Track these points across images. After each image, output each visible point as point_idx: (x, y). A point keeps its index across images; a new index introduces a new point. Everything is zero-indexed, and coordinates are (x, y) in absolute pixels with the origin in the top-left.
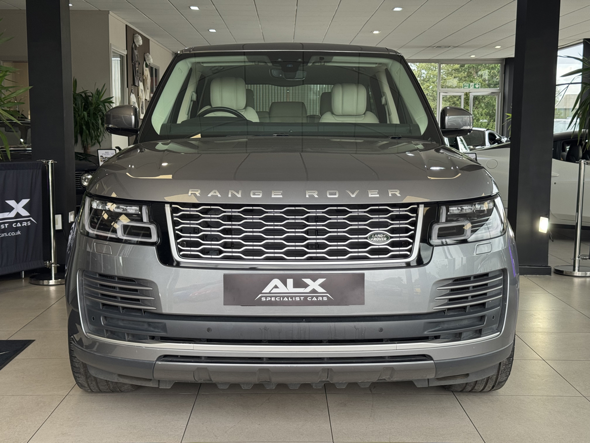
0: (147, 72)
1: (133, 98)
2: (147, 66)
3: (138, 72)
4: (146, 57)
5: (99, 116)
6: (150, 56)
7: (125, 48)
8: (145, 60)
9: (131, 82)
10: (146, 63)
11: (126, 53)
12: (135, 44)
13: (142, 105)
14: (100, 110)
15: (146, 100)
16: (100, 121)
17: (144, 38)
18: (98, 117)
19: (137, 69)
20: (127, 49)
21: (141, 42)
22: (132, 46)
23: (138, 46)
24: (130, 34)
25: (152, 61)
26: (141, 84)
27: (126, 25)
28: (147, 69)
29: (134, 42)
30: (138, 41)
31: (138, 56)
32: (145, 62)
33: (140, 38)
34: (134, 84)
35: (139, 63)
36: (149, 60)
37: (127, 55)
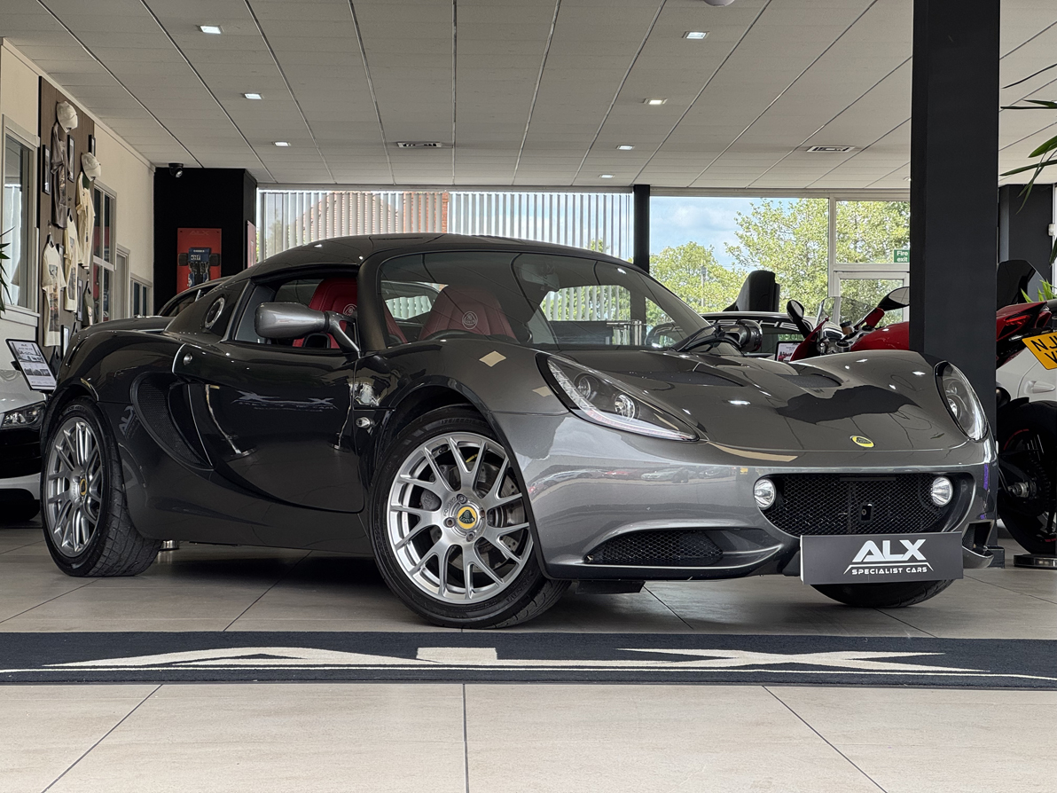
0: (86, 198)
1: (52, 256)
2: (86, 183)
3: (64, 194)
4: (84, 161)
6: (95, 160)
7: (37, 134)
8: (82, 170)
10: (85, 176)
11: (38, 145)
12: (60, 128)
13: (72, 275)
15: (80, 265)
17: (80, 114)
19: (63, 185)
20: (40, 135)
21: (75, 122)
22: (53, 129)
23: (67, 131)
24: (49, 99)
25: (99, 170)
26: (71, 226)
27: (40, 77)
28: (87, 191)
29: (57, 121)
30: (68, 119)
32: (82, 174)
33: (73, 112)
34: (54, 223)
36: (92, 169)
37: (39, 149)
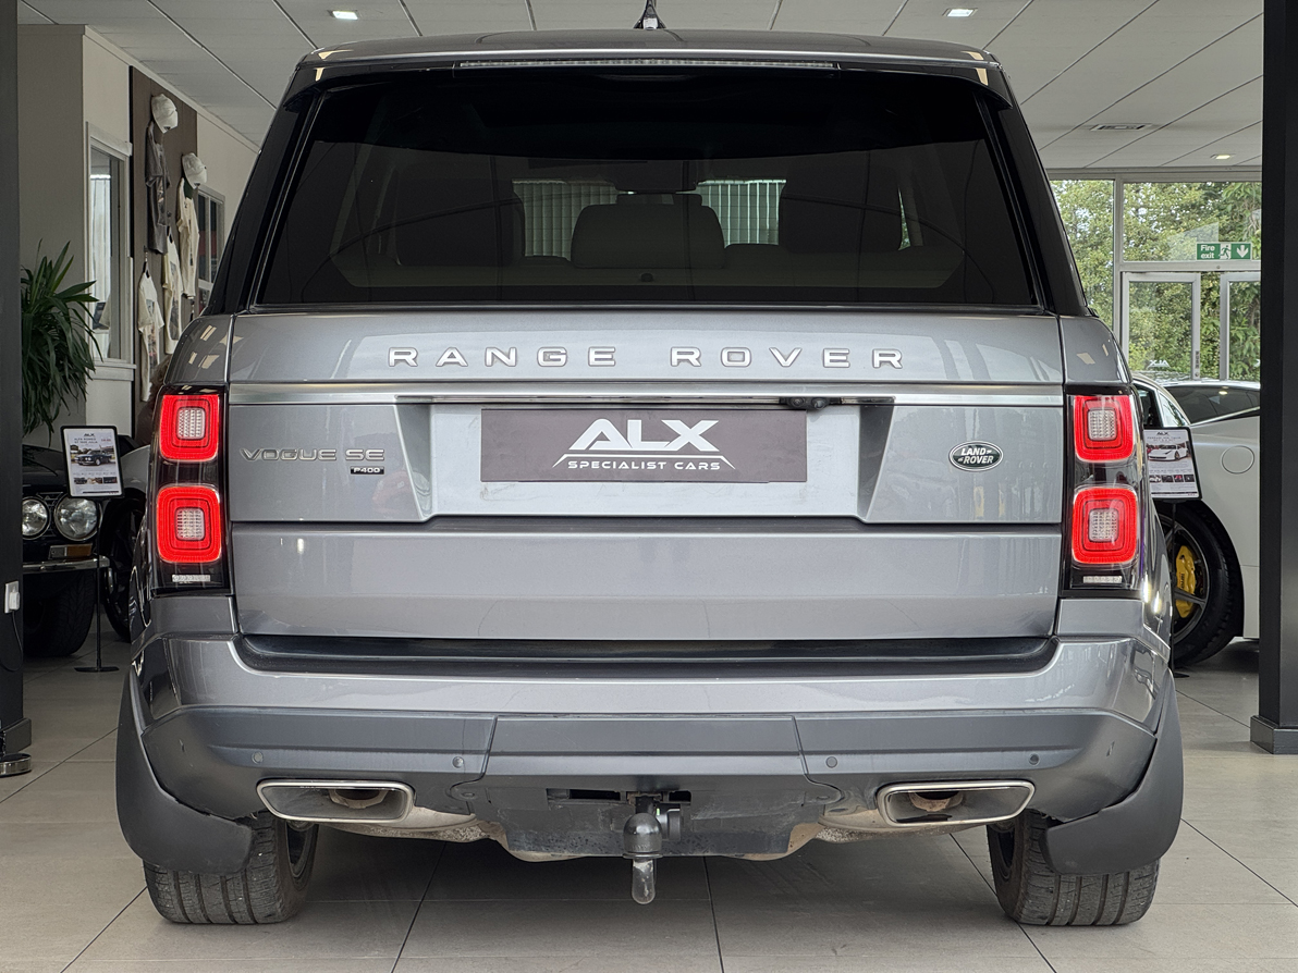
0: (189, 210)
1: (148, 288)
2: (189, 192)
3: (163, 210)
4: (186, 164)
5: (49, 341)
6: (199, 163)
7: (128, 139)
8: (183, 175)
9: (141, 241)
10: (187, 187)
12: (156, 127)
13: (175, 311)
14: (53, 324)
15: (185, 296)
16: (53, 354)
17: (181, 106)
18: (47, 343)
19: (161, 200)
20: (131, 141)
21: (173, 120)
22: (148, 129)
23: (164, 131)
24: (142, 93)
25: (203, 175)
26: (172, 247)
27: (131, 68)
28: (190, 202)
29: (152, 119)
30: (165, 116)
31: (164, 160)
32: (183, 182)
33: (171, 107)
34: (151, 247)
35: (168, 184)
36: (196, 174)
37: (131, 158)
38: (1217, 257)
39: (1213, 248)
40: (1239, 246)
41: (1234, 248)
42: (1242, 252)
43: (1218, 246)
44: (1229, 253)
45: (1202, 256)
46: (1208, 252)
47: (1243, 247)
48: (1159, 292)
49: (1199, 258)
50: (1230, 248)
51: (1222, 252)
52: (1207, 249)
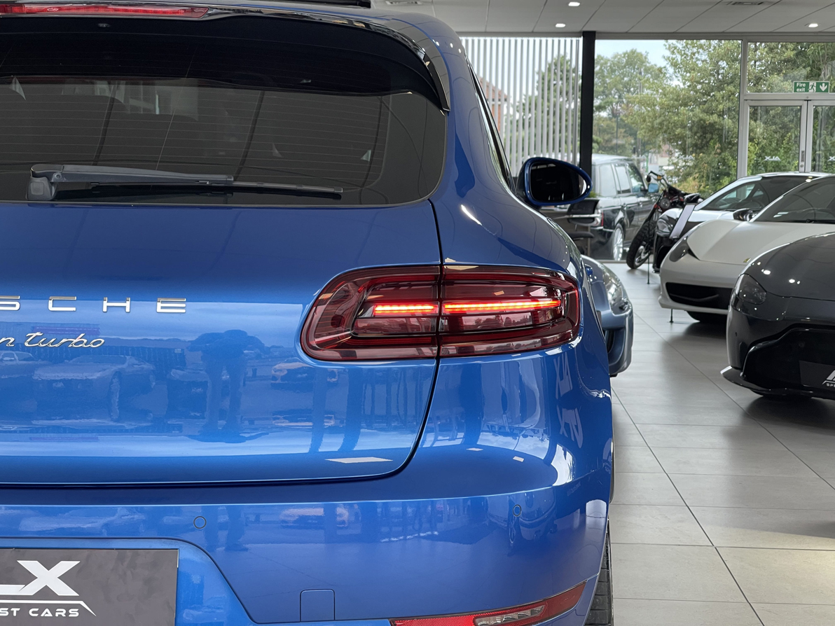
38: (807, 91)
39: (804, 85)
40: (821, 84)
41: (818, 85)
42: (823, 88)
43: (807, 84)
44: (815, 88)
45: (798, 90)
46: (801, 88)
47: (824, 84)
48: (767, 112)
49: (795, 91)
50: (815, 85)
51: (810, 88)
52: (801, 85)
